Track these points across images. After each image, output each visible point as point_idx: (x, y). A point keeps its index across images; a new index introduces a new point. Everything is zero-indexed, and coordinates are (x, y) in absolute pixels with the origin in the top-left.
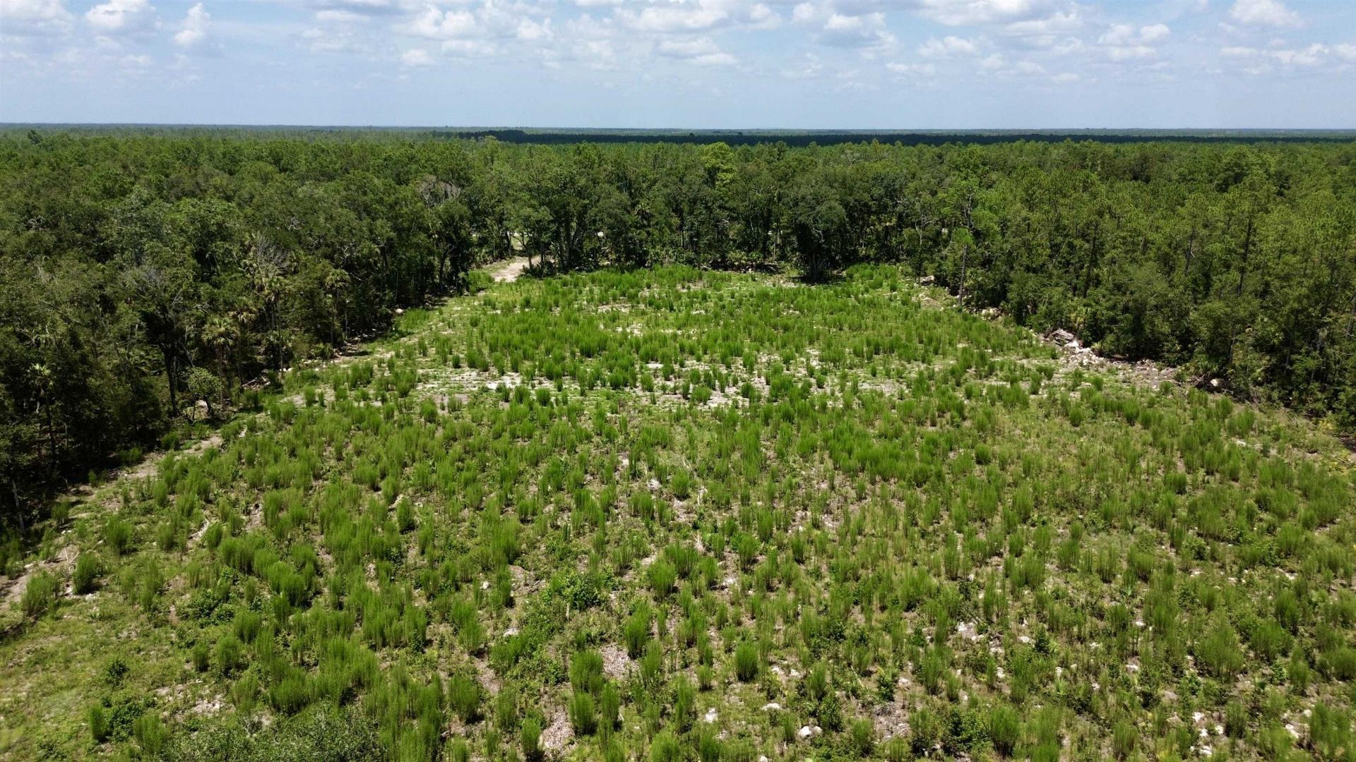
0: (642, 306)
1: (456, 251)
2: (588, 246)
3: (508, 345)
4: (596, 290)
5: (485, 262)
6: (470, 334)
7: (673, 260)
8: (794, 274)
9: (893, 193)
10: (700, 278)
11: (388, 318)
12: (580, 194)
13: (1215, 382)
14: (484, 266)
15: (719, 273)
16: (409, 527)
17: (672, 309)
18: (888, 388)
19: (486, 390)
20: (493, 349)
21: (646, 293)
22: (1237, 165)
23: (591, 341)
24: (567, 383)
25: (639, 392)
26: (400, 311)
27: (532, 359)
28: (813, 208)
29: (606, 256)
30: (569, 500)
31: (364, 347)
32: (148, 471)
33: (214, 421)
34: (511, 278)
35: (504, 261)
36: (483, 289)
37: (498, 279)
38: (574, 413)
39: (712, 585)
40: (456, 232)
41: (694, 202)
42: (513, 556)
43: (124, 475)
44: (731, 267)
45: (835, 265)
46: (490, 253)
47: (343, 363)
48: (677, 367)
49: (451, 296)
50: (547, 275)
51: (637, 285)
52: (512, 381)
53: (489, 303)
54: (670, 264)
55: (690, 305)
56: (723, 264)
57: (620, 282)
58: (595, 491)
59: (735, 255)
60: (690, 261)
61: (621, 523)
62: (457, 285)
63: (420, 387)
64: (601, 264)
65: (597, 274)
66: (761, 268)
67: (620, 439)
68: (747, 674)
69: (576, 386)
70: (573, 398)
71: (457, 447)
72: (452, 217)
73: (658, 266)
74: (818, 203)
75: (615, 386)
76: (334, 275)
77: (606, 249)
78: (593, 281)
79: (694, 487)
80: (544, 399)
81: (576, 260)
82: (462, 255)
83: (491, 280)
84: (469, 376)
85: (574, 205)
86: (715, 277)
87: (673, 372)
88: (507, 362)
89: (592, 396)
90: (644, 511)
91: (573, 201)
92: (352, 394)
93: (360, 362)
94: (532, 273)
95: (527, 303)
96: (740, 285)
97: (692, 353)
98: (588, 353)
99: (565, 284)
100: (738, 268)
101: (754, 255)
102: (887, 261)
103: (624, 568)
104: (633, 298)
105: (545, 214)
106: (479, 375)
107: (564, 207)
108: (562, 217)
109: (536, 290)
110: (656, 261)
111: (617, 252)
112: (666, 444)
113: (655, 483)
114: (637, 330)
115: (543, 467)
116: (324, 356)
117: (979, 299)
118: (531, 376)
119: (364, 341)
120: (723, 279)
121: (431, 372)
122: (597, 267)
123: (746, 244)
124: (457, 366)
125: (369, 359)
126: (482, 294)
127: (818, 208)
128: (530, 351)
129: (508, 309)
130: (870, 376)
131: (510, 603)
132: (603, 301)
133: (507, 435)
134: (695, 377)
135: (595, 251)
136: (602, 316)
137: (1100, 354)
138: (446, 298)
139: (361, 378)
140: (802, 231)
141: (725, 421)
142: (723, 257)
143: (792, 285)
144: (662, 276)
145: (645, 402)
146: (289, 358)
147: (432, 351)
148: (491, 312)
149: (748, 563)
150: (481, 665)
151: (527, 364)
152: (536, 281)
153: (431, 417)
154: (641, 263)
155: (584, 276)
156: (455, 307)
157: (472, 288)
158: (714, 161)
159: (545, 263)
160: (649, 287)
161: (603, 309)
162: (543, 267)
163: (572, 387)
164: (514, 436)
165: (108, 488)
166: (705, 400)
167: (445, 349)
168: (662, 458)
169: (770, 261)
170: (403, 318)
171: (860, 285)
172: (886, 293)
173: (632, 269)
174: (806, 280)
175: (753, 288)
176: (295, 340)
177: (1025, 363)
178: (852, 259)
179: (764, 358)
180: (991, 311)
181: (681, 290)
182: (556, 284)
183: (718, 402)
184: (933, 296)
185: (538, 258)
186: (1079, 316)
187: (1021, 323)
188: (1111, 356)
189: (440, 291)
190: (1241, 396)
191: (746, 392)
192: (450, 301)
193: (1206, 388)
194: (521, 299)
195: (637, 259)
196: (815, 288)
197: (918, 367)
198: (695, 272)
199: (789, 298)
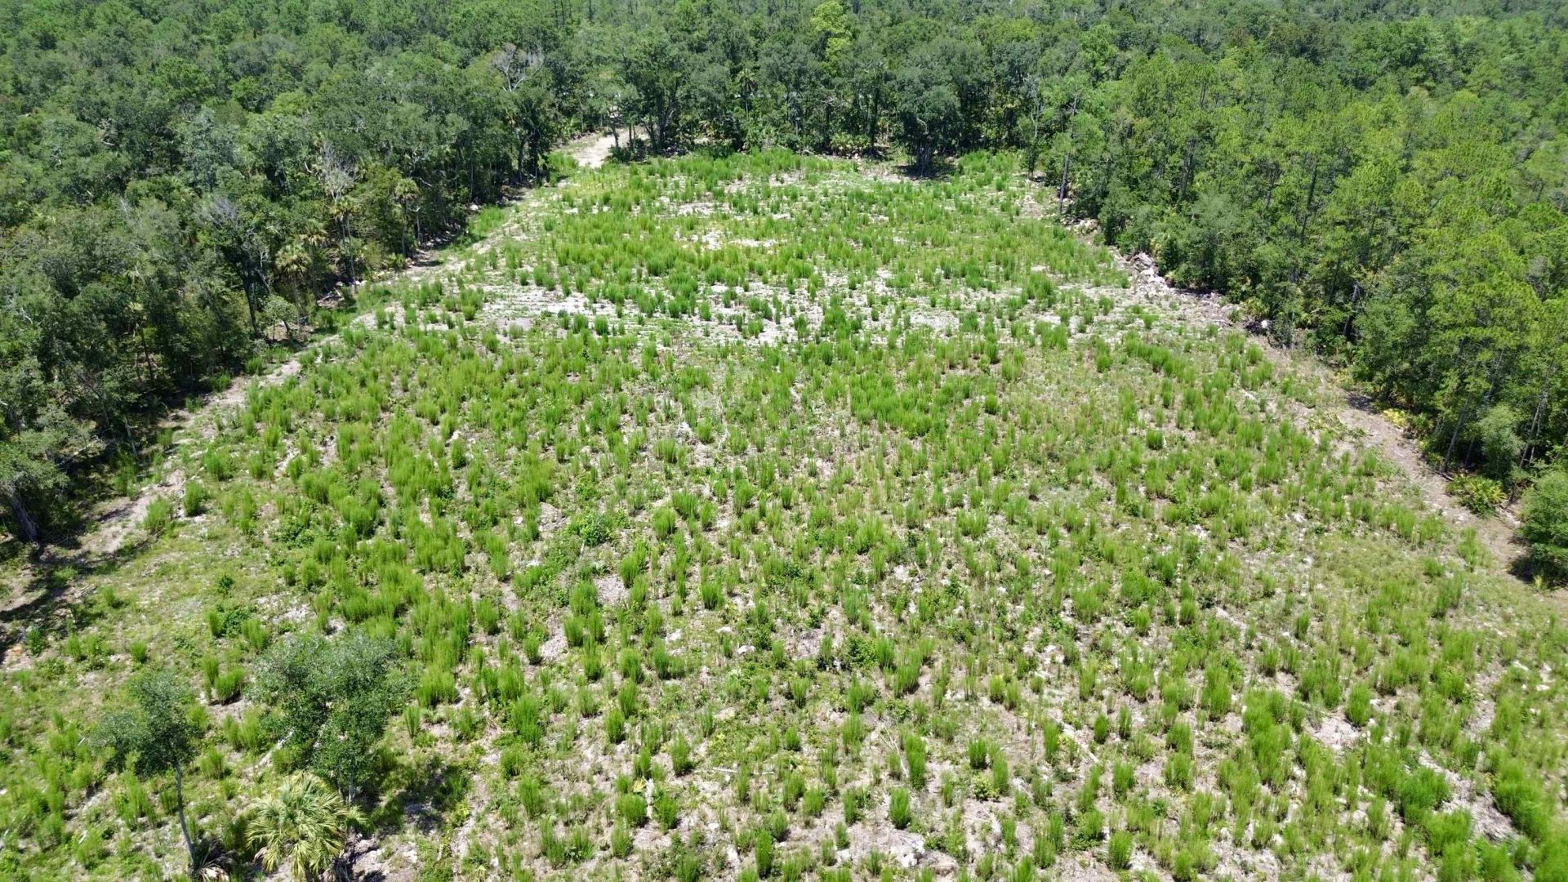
0: (726, 206)
1: (536, 137)
2: (683, 118)
3: (578, 261)
4: (682, 180)
5: (573, 136)
6: (542, 242)
7: (773, 140)
8: (903, 160)
9: (1017, 70)
10: (798, 167)
11: (461, 220)
12: (672, 66)
13: (1265, 324)
14: (571, 142)
15: (823, 159)
16: (461, 463)
17: (755, 212)
18: (941, 321)
19: (548, 314)
20: (563, 264)
21: (734, 188)
22: (1415, 40)
23: (659, 258)
24: (628, 308)
25: (696, 320)
26: (474, 207)
27: (600, 277)
28: (920, 93)
29: (703, 130)
30: (604, 442)
31: (436, 255)
32: (235, 397)
33: (293, 343)
34: (596, 162)
35: (594, 135)
36: (564, 177)
37: (582, 163)
38: (628, 345)
39: (708, 527)
40: (535, 119)
41: (801, 72)
42: (544, 495)
43: (215, 400)
44: (837, 151)
45: (949, 151)
46: (577, 126)
47: (416, 276)
48: (739, 290)
49: (530, 187)
50: (636, 159)
51: (727, 178)
52: (575, 305)
53: (567, 199)
54: (771, 146)
55: (776, 209)
56: (824, 148)
57: (710, 172)
58: (630, 432)
59: (840, 138)
60: (792, 145)
61: (648, 466)
62: (537, 173)
63: (486, 308)
64: (697, 141)
65: (690, 155)
66: (873, 154)
67: (664, 378)
68: (711, 603)
69: (636, 312)
70: (630, 325)
71: (513, 381)
72: (529, 101)
73: (755, 149)
74: (926, 87)
75: (675, 315)
76: (404, 185)
77: (705, 123)
78: (682, 168)
79: (720, 432)
80: (602, 327)
81: (664, 144)
82: (541, 142)
83: (574, 165)
84: (536, 293)
85: (664, 79)
86: (813, 167)
87: (734, 296)
88: (573, 281)
89: (649, 324)
90: (667, 454)
91: (663, 75)
92: (422, 314)
93: (431, 275)
94: (620, 156)
95: (606, 201)
96: (839, 177)
97: (760, 273)
98: (655, 271)
99: (651, 173)
100: (844, 154)
101: (861, 140)
102: (1007, 147)
103: (638, 508)
104: (719, 195)
105: (631, 92)
106: (544, 295)
107: (652, 82)
108: (651, 91)
109: (620, 180)
110: (755, 143)
111: (716, 127)
112: (705, 385)
113: (685, 427)
114: (713, 241)
115: (589, 404)
116: (396, 267)
117: (1079, 207)
118: (595, 299)
119: (437, 247)
120: (823, 169)
121: (498, 289)
122: (693, 147)
123: (852, 124)
124: (524, 283)
125: (438, 270)
126: (562, 184)
127: (926, 94)
128: (598, 268)
129: (586, 208)
130: (928, 306)
131: (536, 536)
132: (687, 199)
133: (559, 371)
134: (755, 305)
135: (693, 124)
136: (680, 220)
137: (1172, 284)
138: (524, 189)
139: (430, 297)
140: (907, 118)
141: (771, 358)
142: (828, 140)
143: (895, 179)
144: (757, 164)
145: (699, 333)
146: (361, 269)
147: (502, 262)
148: (568, 211)
149: (743, 507)
150: (506, 589)
151: (593, 283)
152: (623, 166)
153: (493, 347)
154: (737, 146)
155: (673, 161)
156: (534, 203)
157: (553, 178)
158: (825, 24)
159: (633, 142)
160: (740, 178)
161: (686, 209)
162: (631, 149)
163: (631, 312)
164: (566, 371)
165: (203, 414)
166: (757, 331)
167: (515, 263)
168: (698, 400)
169: (881, 142)
170: (479, 217)
171: (966, 179)
172: (990, 192)
173: (725, 153)
174: (912, 171)
175: (852, 183)
176: (368, 251)
177: (1091, 293)
178: (971, 143)
179: (831, 281)
180: (1088, 223)
181: (773, 183)
182: (642, 171)
183: (770, 335)
184: (1039, 199)
185: (624, 137)
186: (1158, 242)
187: (1110, 242)
188: (1182, 287)
189: (518, 180)
190: (1282, 341)
191: (800, 324)
192: (528, 194)
193: (1254, 329)
194: (600, 193)
195: (736, 141)
196: (916, 184)
197: (981, 296)
198: (794, 158)
199: (883, 199)
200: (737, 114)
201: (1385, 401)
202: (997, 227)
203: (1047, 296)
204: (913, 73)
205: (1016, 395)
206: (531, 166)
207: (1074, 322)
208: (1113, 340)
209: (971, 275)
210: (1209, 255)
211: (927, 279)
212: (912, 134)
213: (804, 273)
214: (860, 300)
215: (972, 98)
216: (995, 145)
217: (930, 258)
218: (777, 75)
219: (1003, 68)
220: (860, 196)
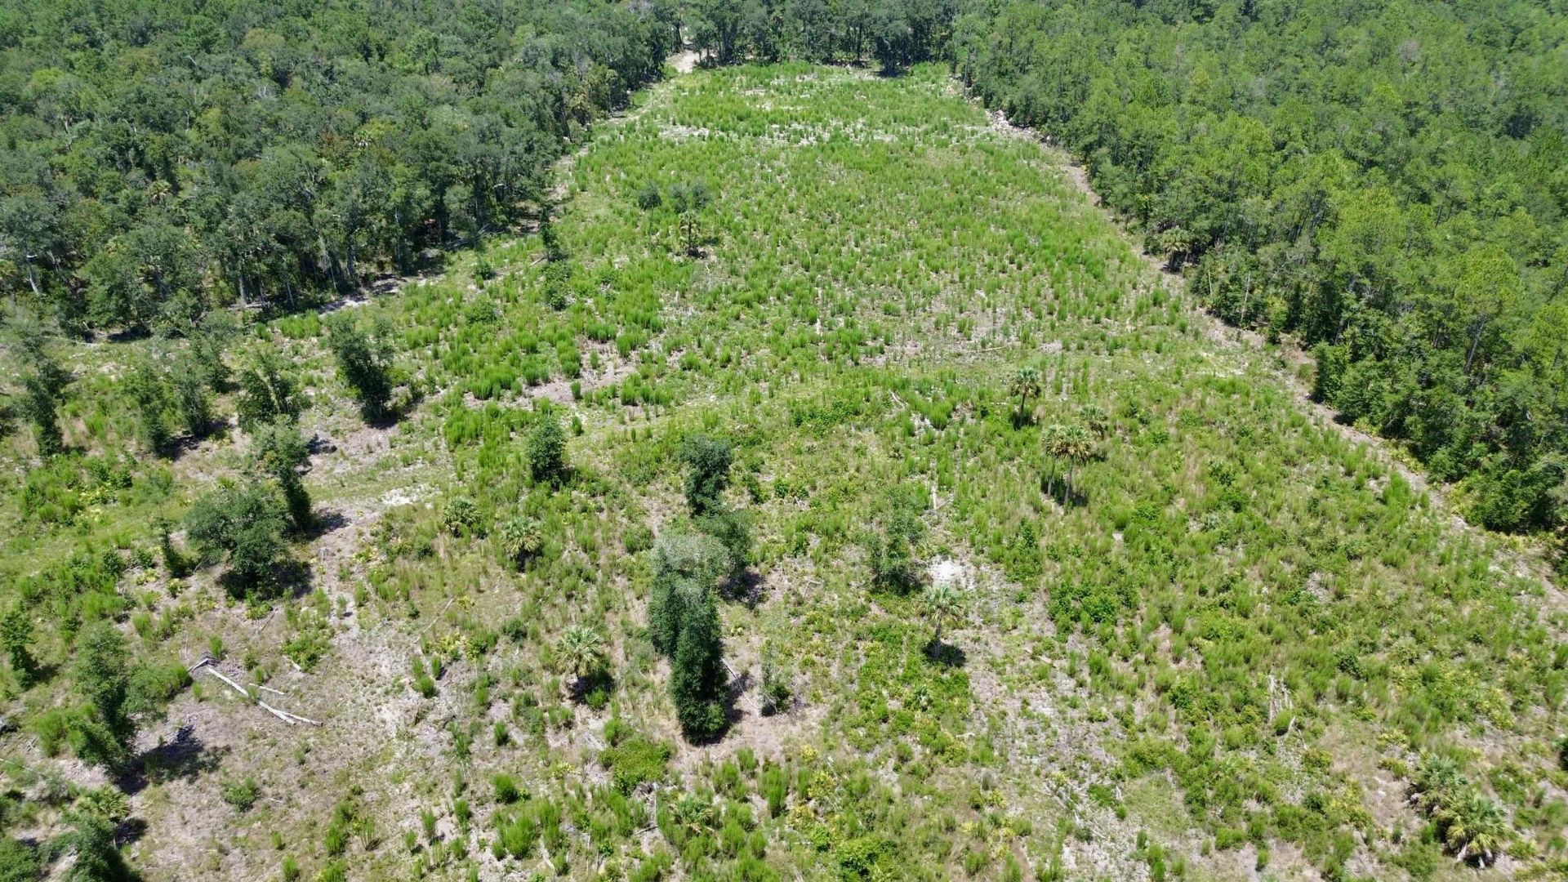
0: (772, 91)
1: (658, 53)
2: (738, 43)
3: (699, 114)
4: (744, 79)
5: (671, 54)
6: (675, 107)
7: (796, 56)
8: (877, 68)
9: (948, 12)
10: (813, 71)
13: (1048, 138)
14: (669, 59)
15: (827, 67)
17: (790, 94)
18: (889, 138)
19: (693, 135)
20: (690, 116)
21: (775, 82)
23: (742, 112)
24: (731, 133)
25: (766, 138)
26: (630, 92)
27: (713, 121)
28: (886, 25)
29: (750, 51)
30: (736, 174)
31: (622, 113)
32: (569, 161)
34: (688, 69)
35: (680, 55)
36: (673, 77)
37: (680, 70)
38: (736, 146)
40: (658, 41)
41: (813, 13)
43: (562, 162)
44: (836, 63)
45: (906, 62)
46: (671, 47)
47: (617, 121)
48: (786, 126)
49: (655, 82)
50: (712, 67)
51: (771, 77)
52: (707, 132)
53: (679, 88)
54: (795, 59)
55: (801, 92)
56: (828, 61)
57: (759, 74)
59: (838, 54)
60: (808, 59)
61: (758, 180)
62: (658, 75)
63: (661, 133)
64: (747, 58)
65: (744, 65)
66: (858, 64)
70: (735, 140)
71: (689, 157)
73: (785, 61)
74: (890, 21)
75: (755, 135)
77: (751, 46)
78: (742, 72)
80: (722, 139)
81: (728, 57)
82: (658, 56)
83: (675, 71)
84: (682, 129)
85: (730, 16)
86: (822, 71)
87: (784, 129)
88: (699, 123)
89: (743, 140)
90: (765, 177)
91: (729, 14)
92: (630, 135)
93: (625, 120)
94: (702, 66)
95: (703, 88)
96: (837, 77)
97: (796, 120)
98: (741, 119)
99: (724, 75)
100: (841, 64)
101: (852, 55)
102: (941, 60)
104: (767, 85)
105: (710, 25)
106: (687, 128)
107: (722, 19)
108: (721, 25)
109: (706, 78)
110: (785, 58)
111: (758, 48)
112: (776, 158)
114: (768, 107)
116: (606, 118)
117: (974, 91)
118: (712, 129)
119: (620, 110)
120: (828, 72)
121: (662, 126)
122: (745, 61)
123: (846, 45)
124: (674, 124)
125: (628, 119)
126: (673, 81)
127: (890, 25)
128: (710, 117)
129: (692, 92)
130: (884, 133)
132: (748, 88)
134: (795, 132)
135: (743, 47)
136: (748, 97)
137: (1009, 123)
138: (653, 84)
139: (630, 128)
140: (879, 40)
141: (806, 150)
142: (831, 56)
143: (872, 78)
144: (787, 70)
145: (769, 142)
147: (658, 116)
148: (682, 94)
149: (799, 189)
151: (710, 124)
152: (706, 71)
153: (672, 146)
154: (774, 59)
155: (735, 68)
156: (660, 90)
157: (667, 78)
159: (709, 58)
160: (778, 77)
161: (749, 93)
162: (708, 61)
163: (734, 136)
164: (711, 153)
165: (560, 166)
166: (797, 142)
167: (666, 117)
168: (775, 163)
169: (864, 58)
170: (634, 97)
171: (915, 78)
172: (928, 84)
173: (768, 63)
174: (882, 74)
175: (845, 79)
176: (592, 109)
177: (969, 128)
178: (922, 57)
179: (834, 123)
180: (978, 98)
181: (798, 79)
182: (718, 74)
183: (804, 142)
184: (955, 88)
185: (704, 54)
186: (1006, 104)
187: (987, 106)
188: (1015, 125)
189: (648, 79)
190: (1053, 143)
191: (819, 139)
192: (655, 86)
193: (1043, 140)
194: (698, 85)
195: (772, 56)
196: (884, 80)
197: (911, 129)
198: (809, 67)
199: (864, 87)
200: (772, 39)
201: (1084, 162)
202: (927, 100)
203: (945, 128)
204: (882, 13)
205: (920, 161)
206: (651, 71)
207: (954, 139)
208: (971, 145)
209: (910, 121)
210: (1028, 106)
211: (885, 122)
212: (882, 53)
213: (820, 120)
214: (849, 130)
215: (920, 28)
216: (937, 58)
217: (886, 114)
218: (798, 15)
219: (940, 9)
220: (850, 85)
